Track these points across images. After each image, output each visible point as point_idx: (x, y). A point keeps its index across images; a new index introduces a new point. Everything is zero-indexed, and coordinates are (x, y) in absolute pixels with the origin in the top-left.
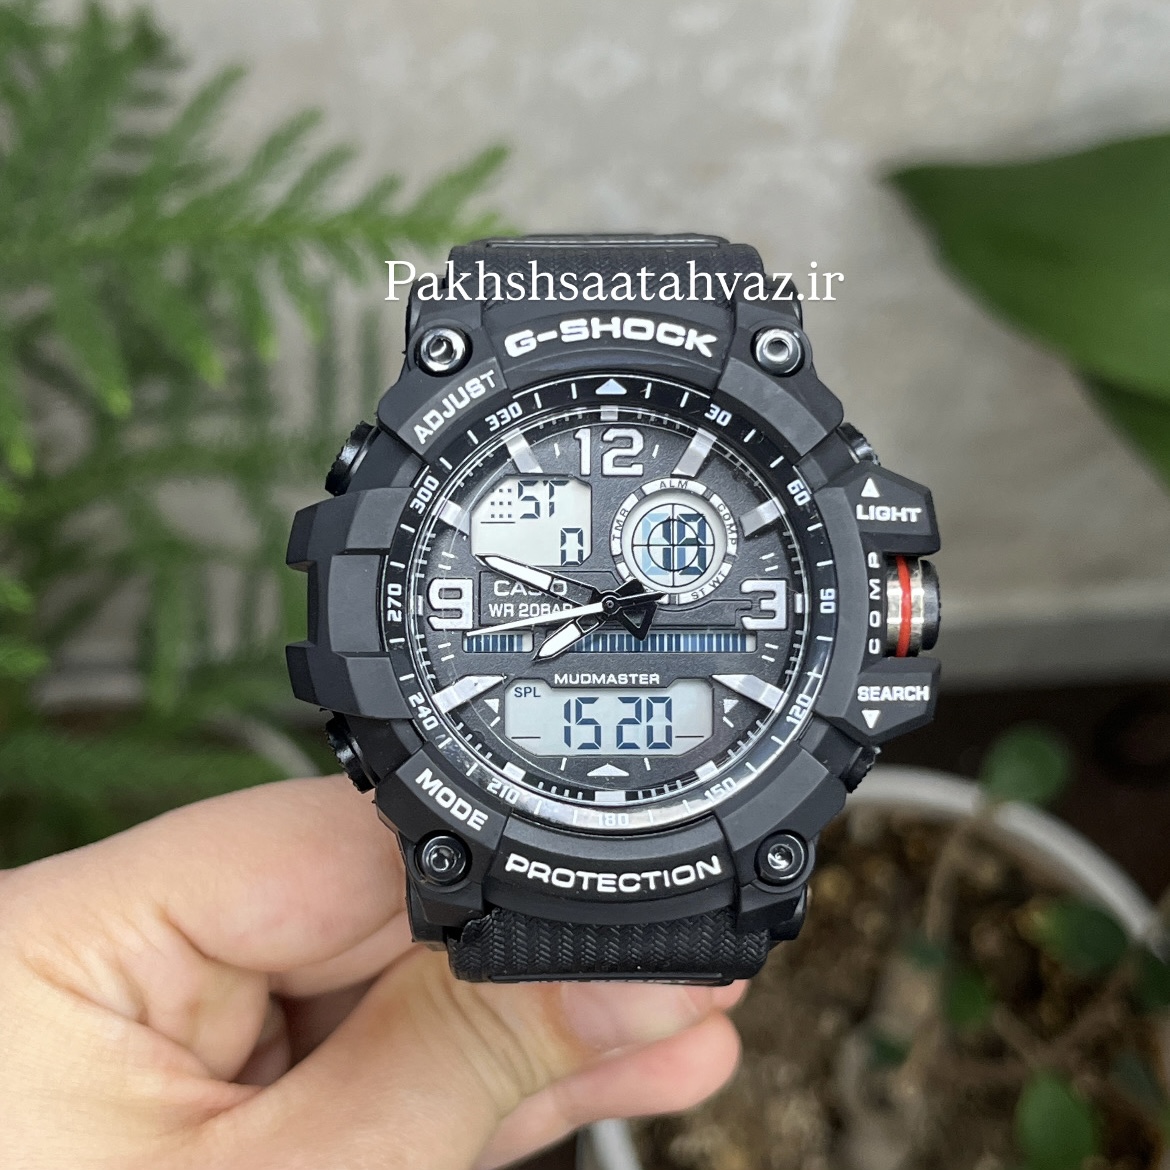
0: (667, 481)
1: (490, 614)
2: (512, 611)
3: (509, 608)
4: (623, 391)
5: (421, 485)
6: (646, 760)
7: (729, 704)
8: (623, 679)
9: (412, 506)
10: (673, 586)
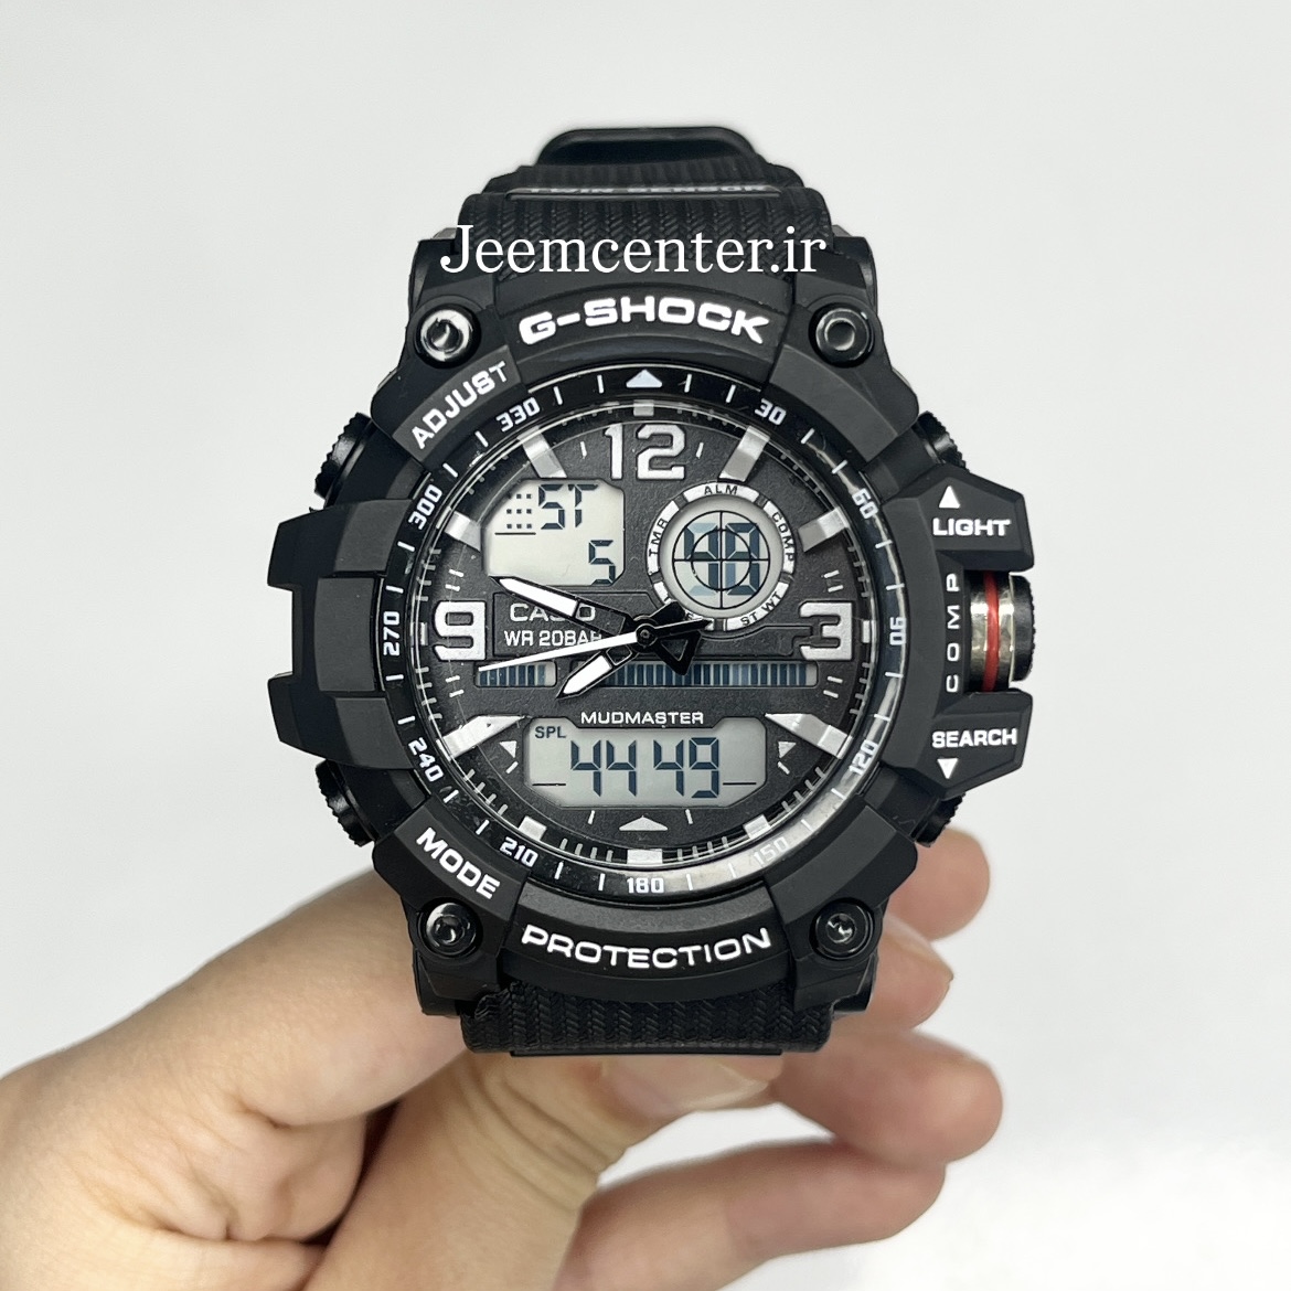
0: (713, 486)
1: (506, 642)
2: (531, 639)
3: (527, 635)
4: (658, 384)
5: (422, 495)
6: (688, 812)
7: (785, 747)
8: (661, 717)
9: (411, 520)
10: (722, 608)
